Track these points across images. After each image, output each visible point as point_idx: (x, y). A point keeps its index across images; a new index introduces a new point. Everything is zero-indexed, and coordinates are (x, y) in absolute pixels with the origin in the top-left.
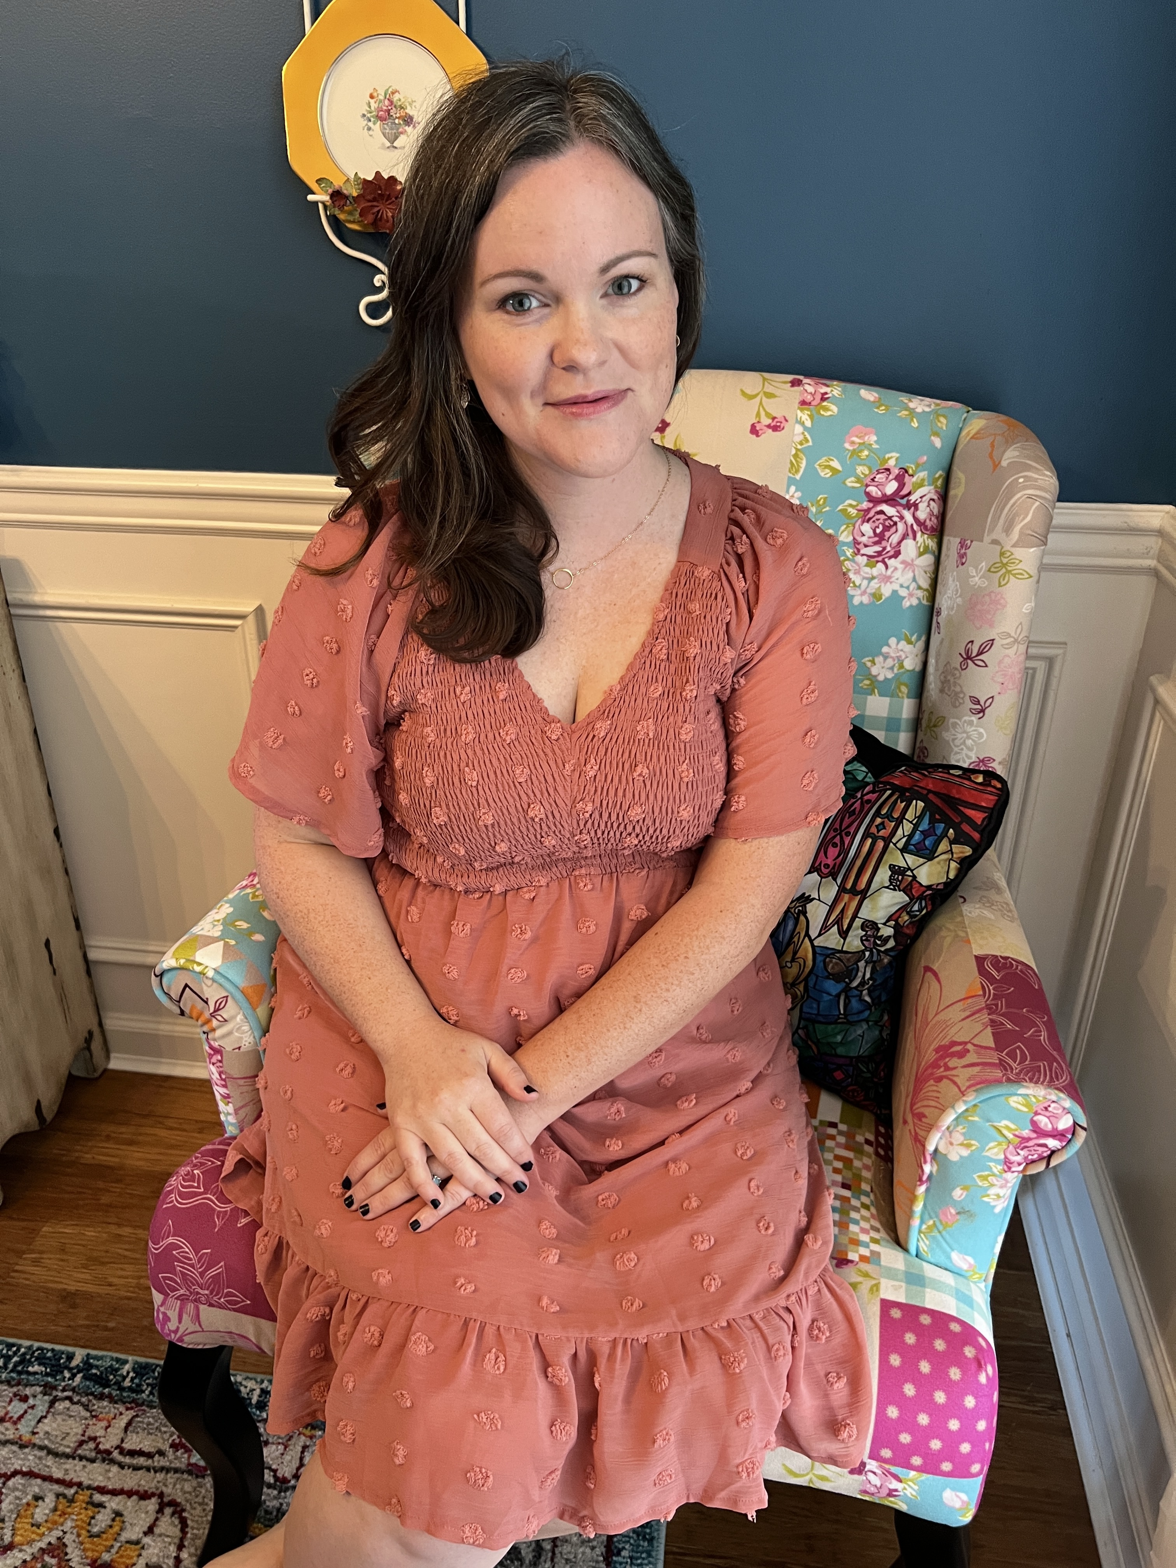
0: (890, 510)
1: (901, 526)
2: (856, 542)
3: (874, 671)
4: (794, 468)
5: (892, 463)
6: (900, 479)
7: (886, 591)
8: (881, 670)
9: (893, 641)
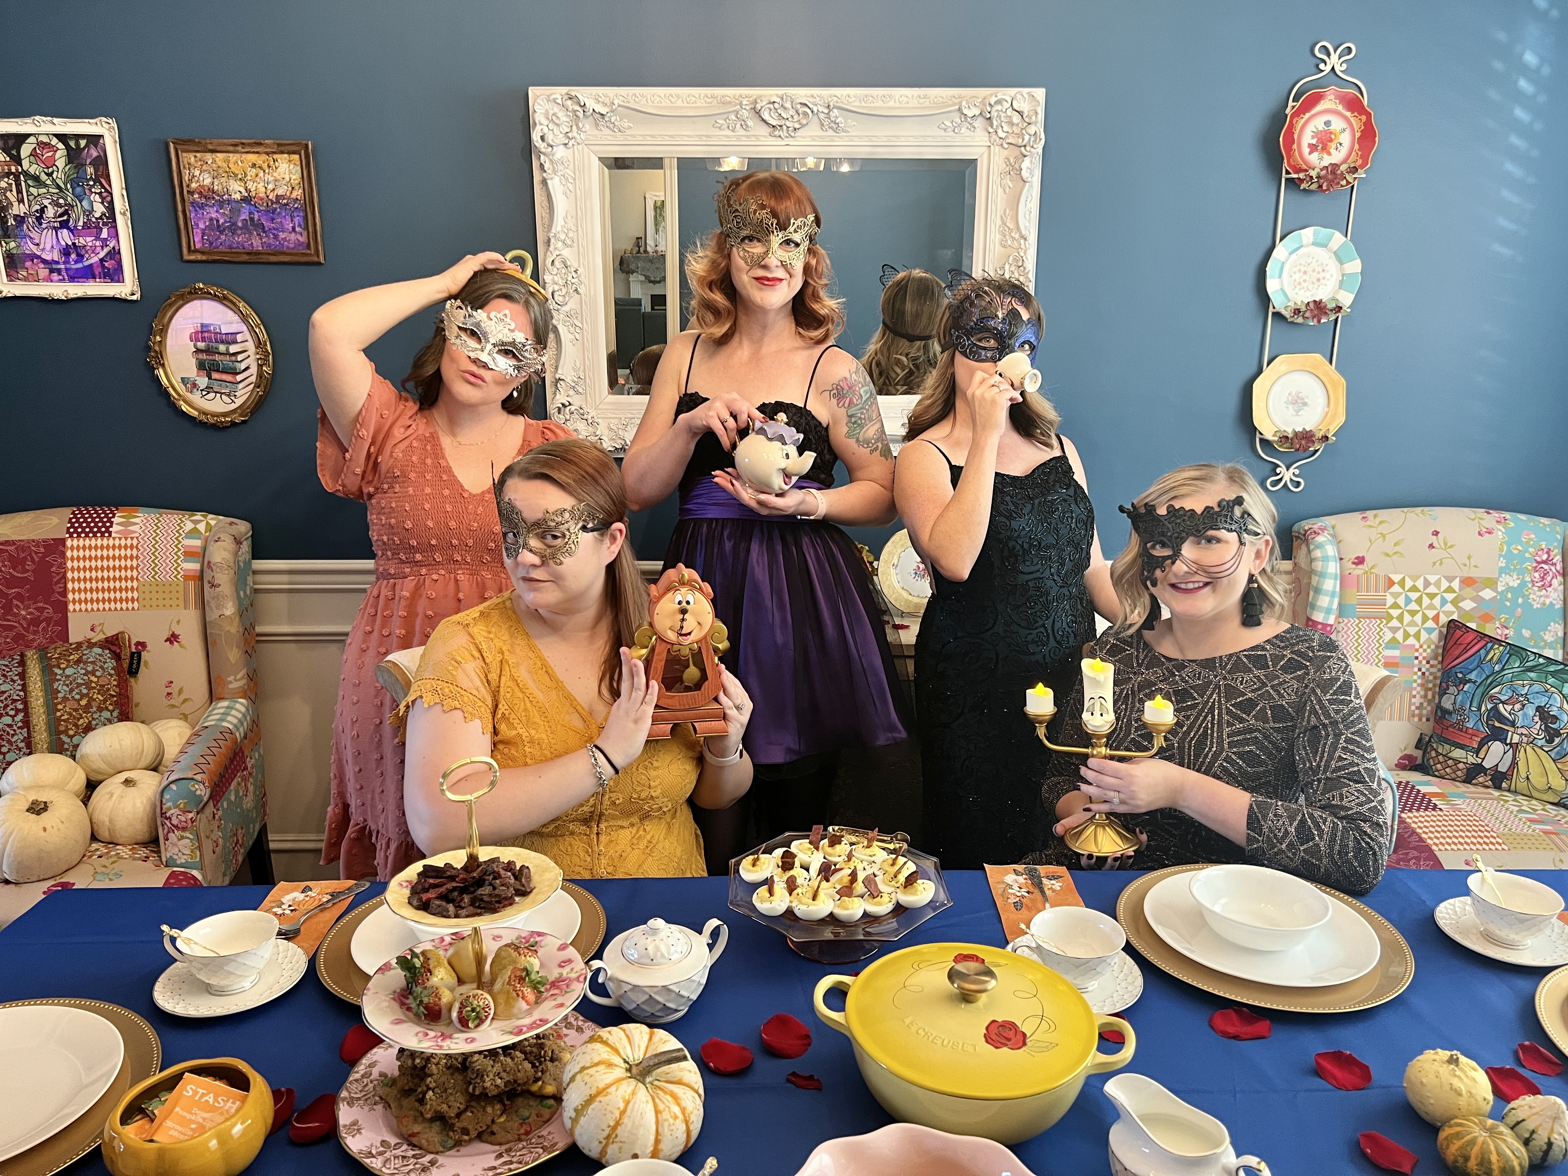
0: (1545, 567)
1: (1551, 573)
2: (1533, 581)
3: (1546, 638)
4: (1501, 550)
5: (1543, 546)
6: (1548, 553)
7: (1548, 602)
8: (1549, 637)
9: (1552, 624)
